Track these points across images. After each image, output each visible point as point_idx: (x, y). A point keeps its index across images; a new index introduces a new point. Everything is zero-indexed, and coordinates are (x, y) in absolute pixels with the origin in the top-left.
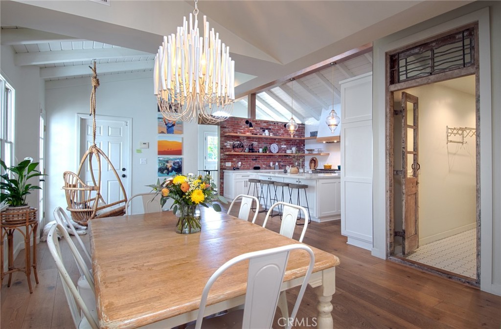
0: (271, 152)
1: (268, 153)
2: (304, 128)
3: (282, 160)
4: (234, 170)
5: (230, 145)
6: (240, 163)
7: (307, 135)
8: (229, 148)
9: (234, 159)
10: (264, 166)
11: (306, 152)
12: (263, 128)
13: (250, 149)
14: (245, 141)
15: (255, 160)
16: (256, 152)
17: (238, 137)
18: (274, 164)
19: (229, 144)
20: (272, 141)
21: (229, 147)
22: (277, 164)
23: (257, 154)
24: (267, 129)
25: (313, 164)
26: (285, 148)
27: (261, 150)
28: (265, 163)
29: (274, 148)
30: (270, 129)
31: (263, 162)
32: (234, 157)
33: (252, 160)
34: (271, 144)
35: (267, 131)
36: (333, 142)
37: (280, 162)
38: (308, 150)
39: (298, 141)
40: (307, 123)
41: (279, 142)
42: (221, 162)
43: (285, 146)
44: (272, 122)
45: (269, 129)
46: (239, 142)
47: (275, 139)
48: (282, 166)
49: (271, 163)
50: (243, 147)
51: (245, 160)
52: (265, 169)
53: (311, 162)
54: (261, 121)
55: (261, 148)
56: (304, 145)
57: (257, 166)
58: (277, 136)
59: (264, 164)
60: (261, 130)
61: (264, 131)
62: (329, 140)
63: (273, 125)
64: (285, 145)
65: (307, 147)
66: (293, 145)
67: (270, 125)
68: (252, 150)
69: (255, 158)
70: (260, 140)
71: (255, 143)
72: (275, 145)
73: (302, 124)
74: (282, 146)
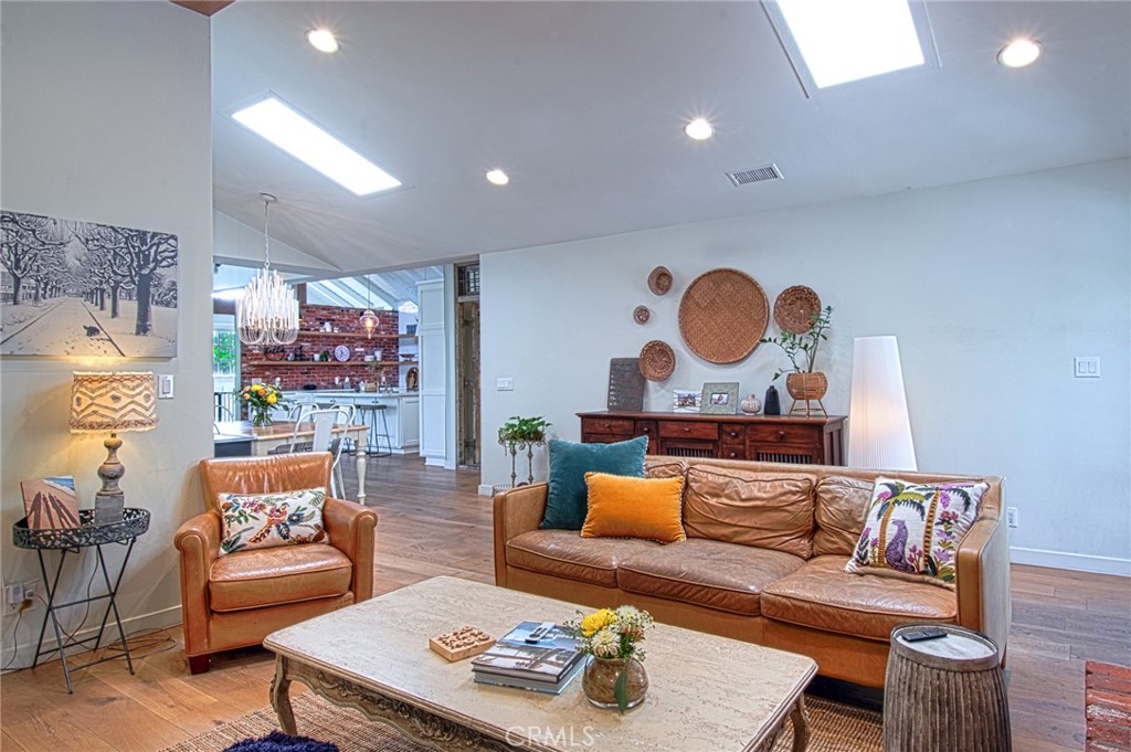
0: (335, 359)
1: (330, 361)
2: (397, 317)
3: (357, 372)
6: (278, 379)
7: (403, 331)
8: (257, 354)
9: (267, 373)
10: (322, 383)
11: (401, 359)
12: (320, 319)
13: (296, 355)
16: (308, 360)
18: (342, 380)
20: (338, 340)
21: (258, 352)
22: (347, 379)
23: (310, 363)
24: (328, 320)
25: (412, 379)
26: (361, 352)
27: (317, 357)
28: (326, 378)
29: (342, 353)
30: (334, 320)
31: (321, 376)
32: (266, 370)
33: (302, 373)
34: (335, 346)
35: (328, 326)
37: (353, 376)
38: (403, 356)
39: (385, 340)
40: (400, 309)
41: (351, 342)
42: (243, 378)
43: (362, 350)
44: (338, 308)
45: (332, 321)
47: (344, 338)
48: (357, 383)
49: (337, 380)
50: (283, 351)
51: (287, 373)
52: (326, 388)
53: (409, 376)
54: (317, 307)
55: (317, 352)
56: (397, 347)
57: (310, 383)
58: (347, 332)
59: (323, 380)
60: (318, 323)
61: (322, 324)
63: (339, 314)
64: (362, 346)
65: (402, 350)
66: (376, 347)
67: (334, 313)
68: (300, 356)
69: (305, 371)
70: (315, 339)
71: (306, 344)
72: (344, 347)
73: (393, 311)
74: (357, 350)
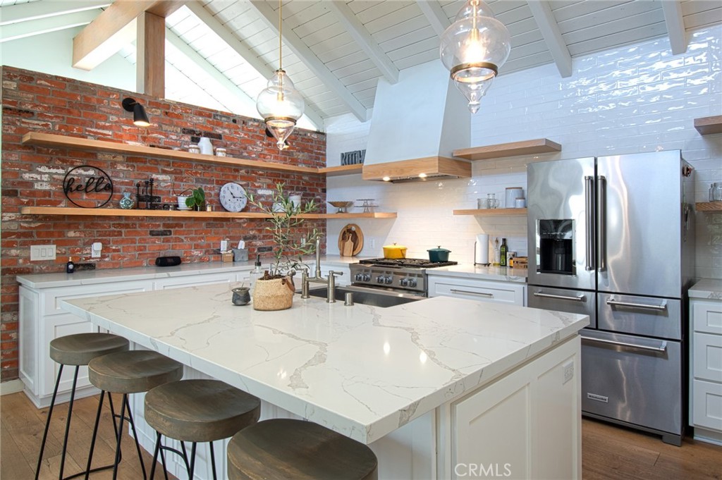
0: (221, 207)
1: (209, 212)
2: (324, 143)
3: (260, 231)
4: (70, 271)
5: (53, 181)
6: (97, 247)
7: (333, 161)
8: (47, 193)
9: (71, 234)
10: (196, 253)
11: (331, 210)
12: (191, 132)
13: (140, 199)
14: (120, 167)
15: (163, 233)
16: (166, 207)
17: (91, 153)
18: (232, 246)
19: (45, 178)
20: (228, 172)
21: (46, 187)
22: (242, 245)
23: (170, 213)
24: (207, 135)
25: (349, 244)
26: (270, 196)
27: (183, 201)
28: (202, 242)
29: (233, 196)
30: (219, 137)
31: (192, 239)
32: (69, 227)
33: (152, 233)
34: (221, 183)
35: (205, 142)
36: (416, 179)
37: (254, 237)
38: (334, 204)
39: (306, 178)
40: (329, 130)
41: (249, 176)
43: (269, 192)
44: (227, 116)
45: (215, 138)
46: (91, 172)
47: (237, 168)
48: (260, 249)
49: (224, 245)
50: (110, 188)
51: (120, 234)
52: (202, 260)
53: (344, 238)
54: (187, 108)
55: (184, 193)
56: (324, 191)
57: (171, 253)
58: (244, 158)
59: (197, 247)
60: (187, 138)
61: (196, 140)
62: (402, 171)
63: (228, 127)
64: (269, 187)
65: (332, 195)
66: (292, 188)
67: (219, 124)
68: (147, 198)
69: (161, 229)
70: (180, 166)
71: (161, 177)
72: (236, 185)
73: (318, 133)
74: (260, 192)
